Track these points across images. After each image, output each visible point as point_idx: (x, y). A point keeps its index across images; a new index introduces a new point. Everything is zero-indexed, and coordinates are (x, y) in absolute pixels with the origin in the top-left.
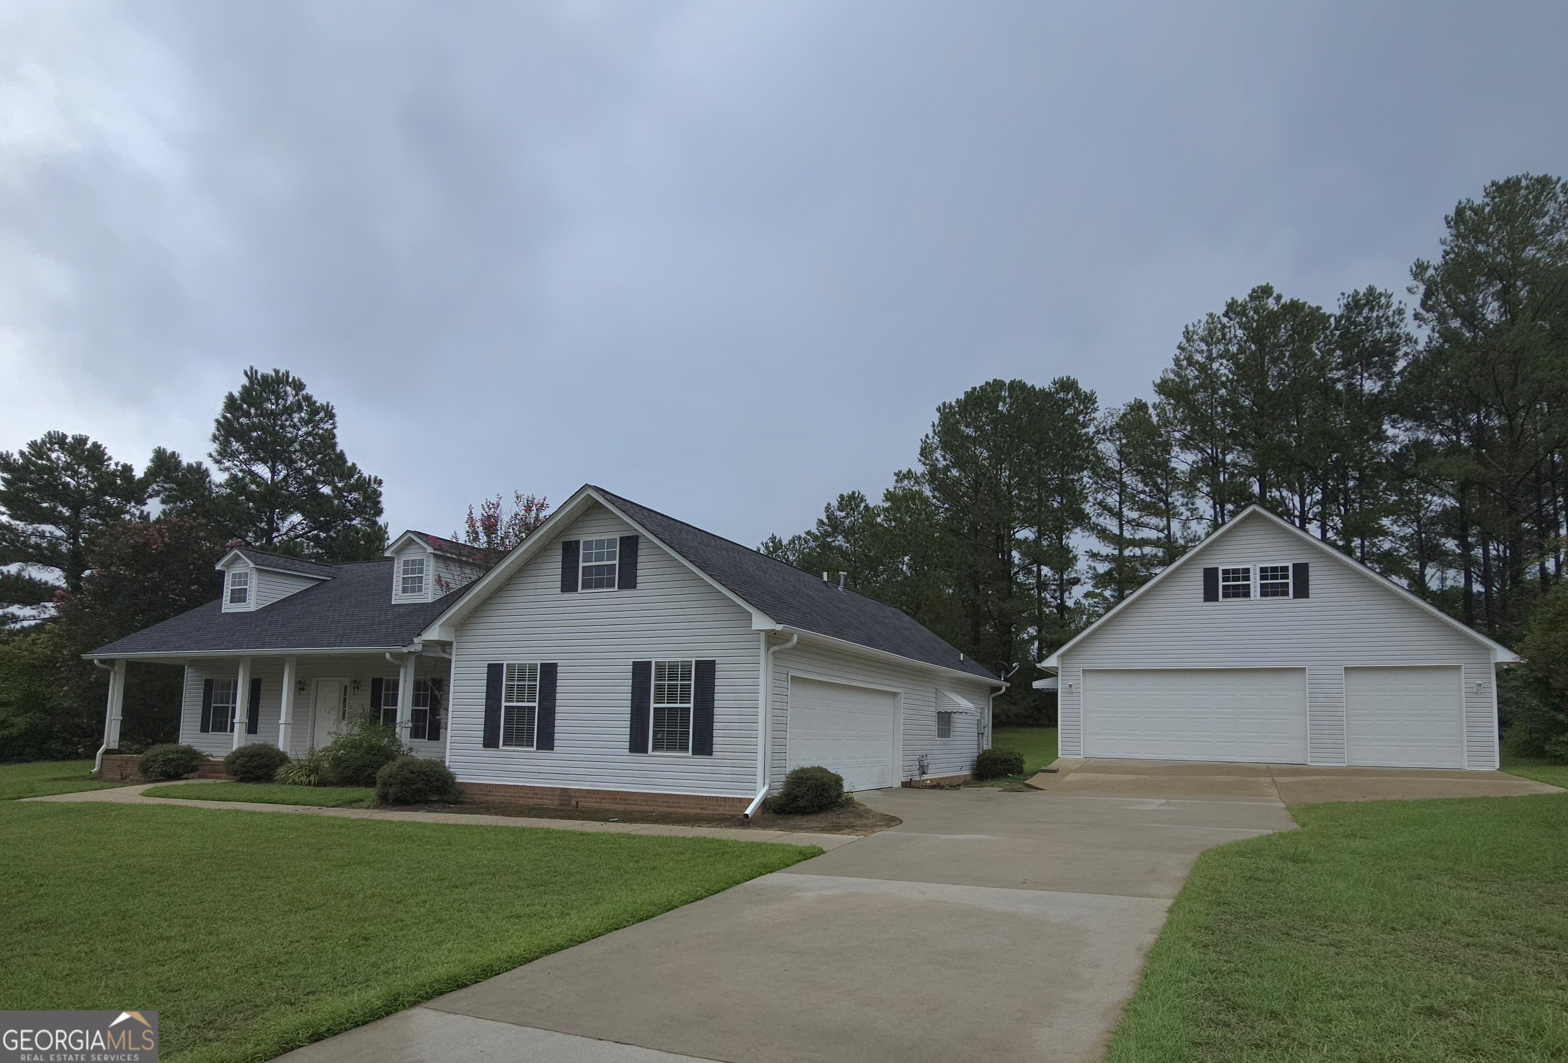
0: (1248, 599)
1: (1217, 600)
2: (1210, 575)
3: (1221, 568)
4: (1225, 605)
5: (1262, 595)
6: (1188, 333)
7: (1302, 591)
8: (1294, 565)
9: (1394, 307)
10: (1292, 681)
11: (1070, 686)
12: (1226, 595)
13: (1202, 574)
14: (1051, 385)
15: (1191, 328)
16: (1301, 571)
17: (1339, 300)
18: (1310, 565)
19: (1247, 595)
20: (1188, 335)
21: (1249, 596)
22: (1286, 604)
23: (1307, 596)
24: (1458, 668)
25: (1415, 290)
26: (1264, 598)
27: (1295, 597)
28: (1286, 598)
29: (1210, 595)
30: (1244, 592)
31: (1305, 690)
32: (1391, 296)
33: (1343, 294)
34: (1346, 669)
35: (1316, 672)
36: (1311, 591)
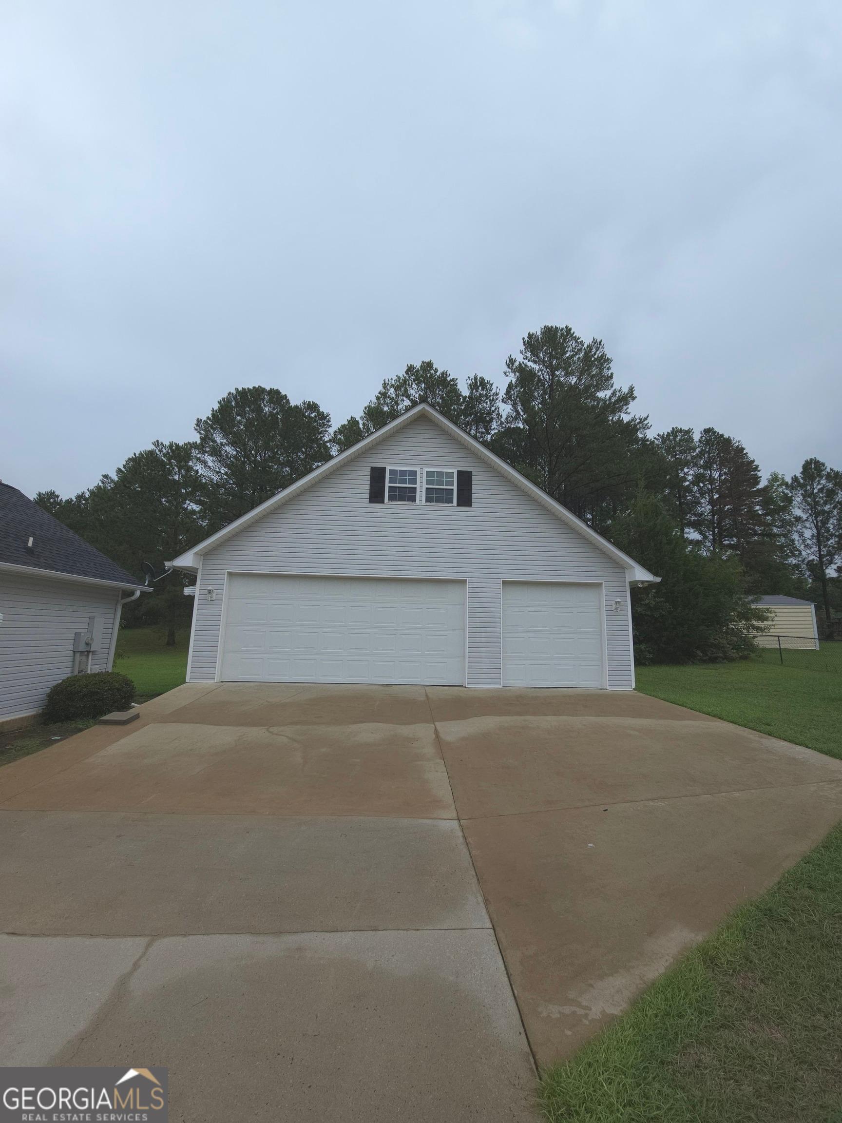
0: (413, 503)
1: (383, 502)
2: (377, 475)
3: (388, 468)
4: (390, 508)
5: (427, 501)
6: (385, 384)
7: (465, 499)
8: (458, 472)
9: (494, 391)
10: (452, 594)
11: (210, 592)
12: (391, 498)
13: (369, 474)
14: (302, 404)
15: (387, 381)
16: (465, 479)
17: (467, 380)
18: (474, 473)
19: (413, 499)
20: (385, 385)
21: (415, 501)
22: (452, 511)
23: (470, 506)
24: (599, 585)
25: (508, 374)
26: (428, 504)
27: (458, 505)
28: (450, 505)
29: (376, 496)
30: (409, 495)
31: (464, 604)
32: (492, 384)
33: (469, 377)
34: (504, 583)
35: (476, 585)
36: (473, 500)
